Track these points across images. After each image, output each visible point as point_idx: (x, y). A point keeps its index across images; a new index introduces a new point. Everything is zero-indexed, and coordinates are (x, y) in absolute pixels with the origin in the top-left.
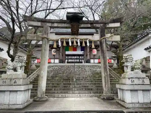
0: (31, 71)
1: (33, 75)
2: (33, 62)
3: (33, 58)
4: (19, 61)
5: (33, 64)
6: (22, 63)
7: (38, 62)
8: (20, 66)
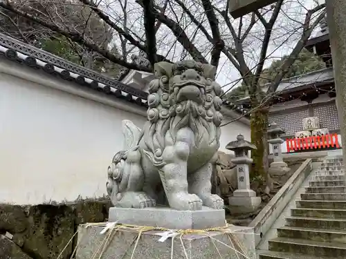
0: (272, 181)
1: (283, 195)
2: (275, 148)
3: (274, 135)
4: (174, 115)
5: (277, 154)
6: (195, 131)
7: (289, 149)
8: (181, 156)
